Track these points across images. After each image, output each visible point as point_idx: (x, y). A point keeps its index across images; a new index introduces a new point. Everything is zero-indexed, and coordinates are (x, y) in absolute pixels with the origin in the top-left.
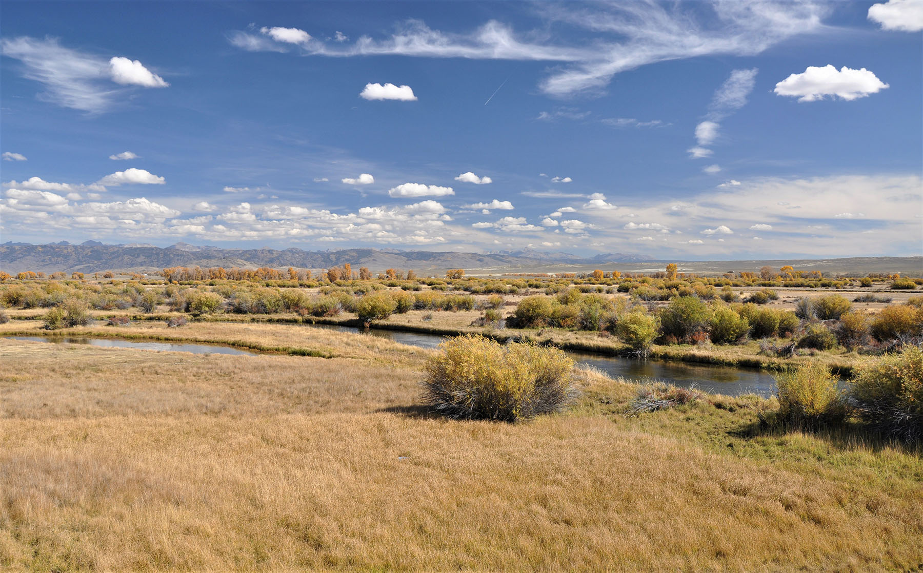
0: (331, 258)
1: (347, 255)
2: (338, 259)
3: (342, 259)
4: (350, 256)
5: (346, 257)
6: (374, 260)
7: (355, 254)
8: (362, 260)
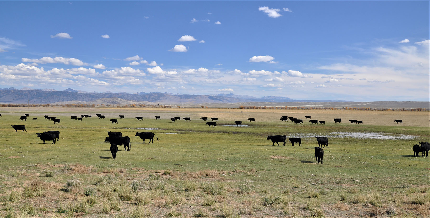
0: (146, 97)
1: (153, 96)
2: (149, 98)
3: (151, 98)
4: (155, 96)
5: (153, 97)
6: (166, 98)
7: (156, 95)
8: (161, 98)
